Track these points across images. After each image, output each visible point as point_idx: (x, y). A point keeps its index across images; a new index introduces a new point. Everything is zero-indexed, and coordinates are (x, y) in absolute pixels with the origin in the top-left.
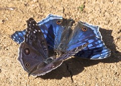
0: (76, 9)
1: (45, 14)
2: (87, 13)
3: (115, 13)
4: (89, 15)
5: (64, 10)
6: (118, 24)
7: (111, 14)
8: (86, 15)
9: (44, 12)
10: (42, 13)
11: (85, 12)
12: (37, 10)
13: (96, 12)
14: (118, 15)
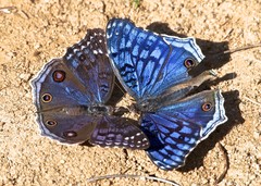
0: (128, 5)
1: (70, 18)
2: (148, 11)
3: (200, 9)
4: (151, 15)
5: (105, 6)
6: (207, 32)
7: (193, 10)
8: (146, 14)
9: (68, 12)
10: (64, 16)
11: (144, 9)
12: (55, 12)
13: (164, 8)
14: (205, 12)
